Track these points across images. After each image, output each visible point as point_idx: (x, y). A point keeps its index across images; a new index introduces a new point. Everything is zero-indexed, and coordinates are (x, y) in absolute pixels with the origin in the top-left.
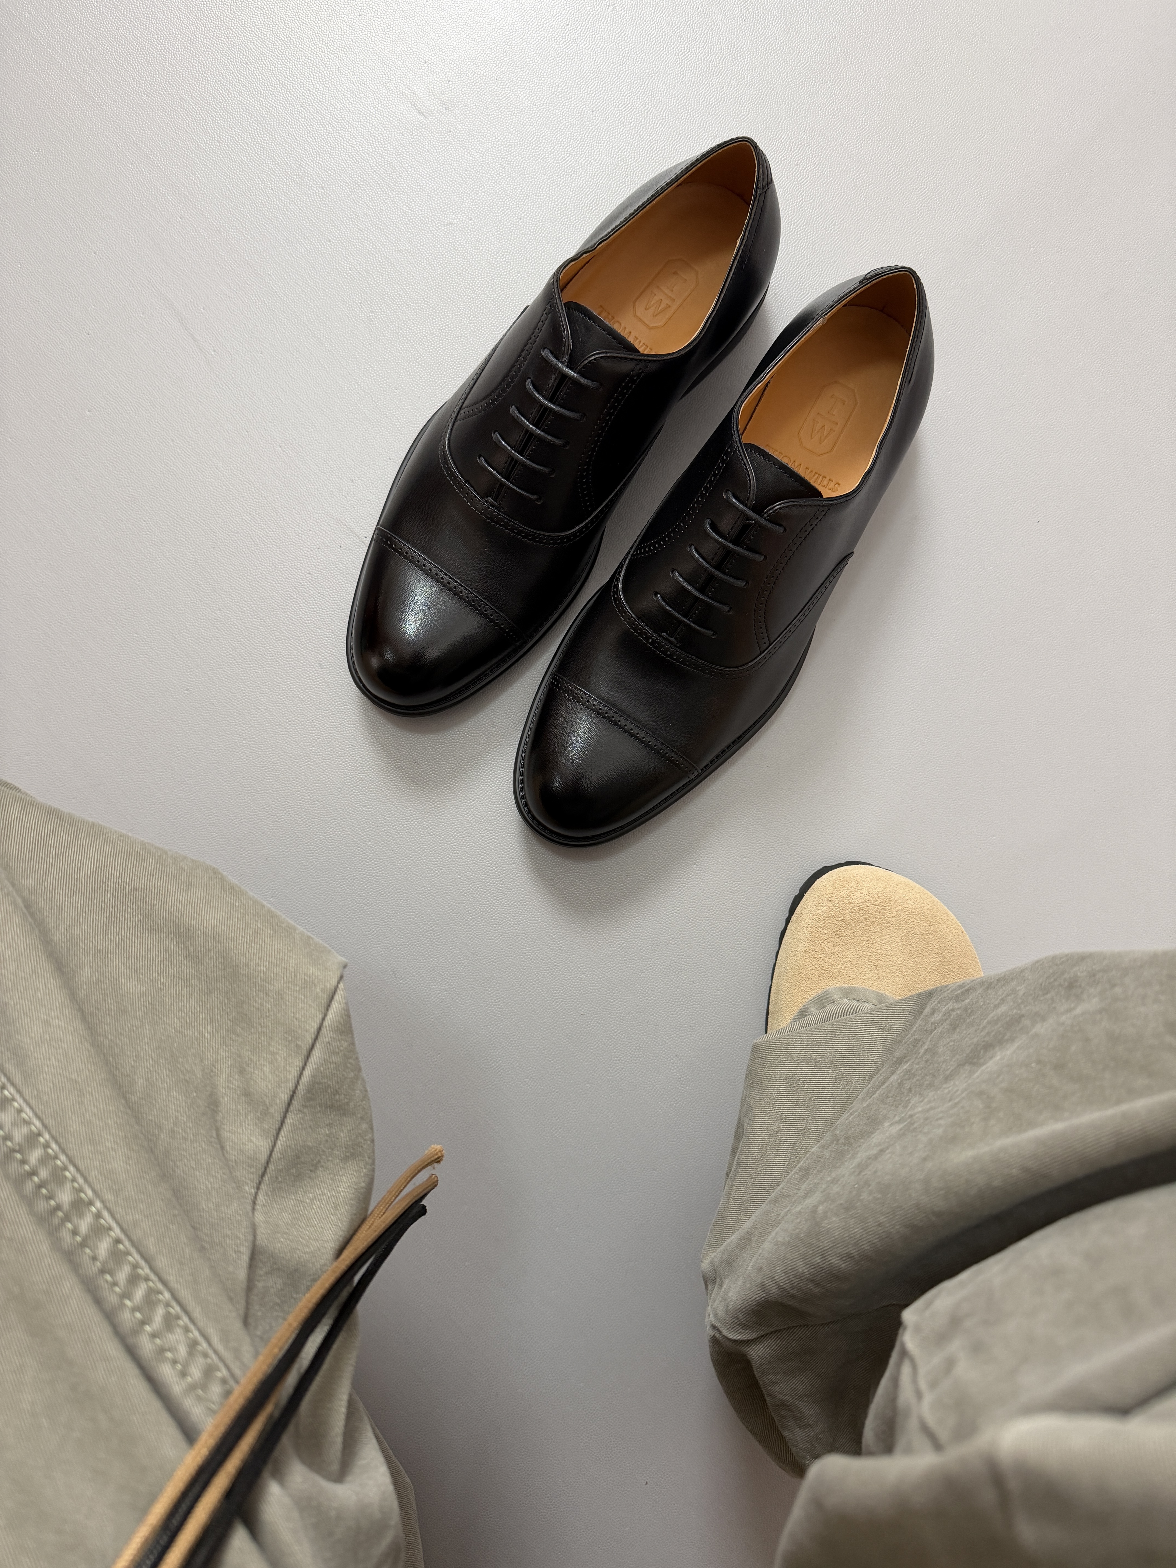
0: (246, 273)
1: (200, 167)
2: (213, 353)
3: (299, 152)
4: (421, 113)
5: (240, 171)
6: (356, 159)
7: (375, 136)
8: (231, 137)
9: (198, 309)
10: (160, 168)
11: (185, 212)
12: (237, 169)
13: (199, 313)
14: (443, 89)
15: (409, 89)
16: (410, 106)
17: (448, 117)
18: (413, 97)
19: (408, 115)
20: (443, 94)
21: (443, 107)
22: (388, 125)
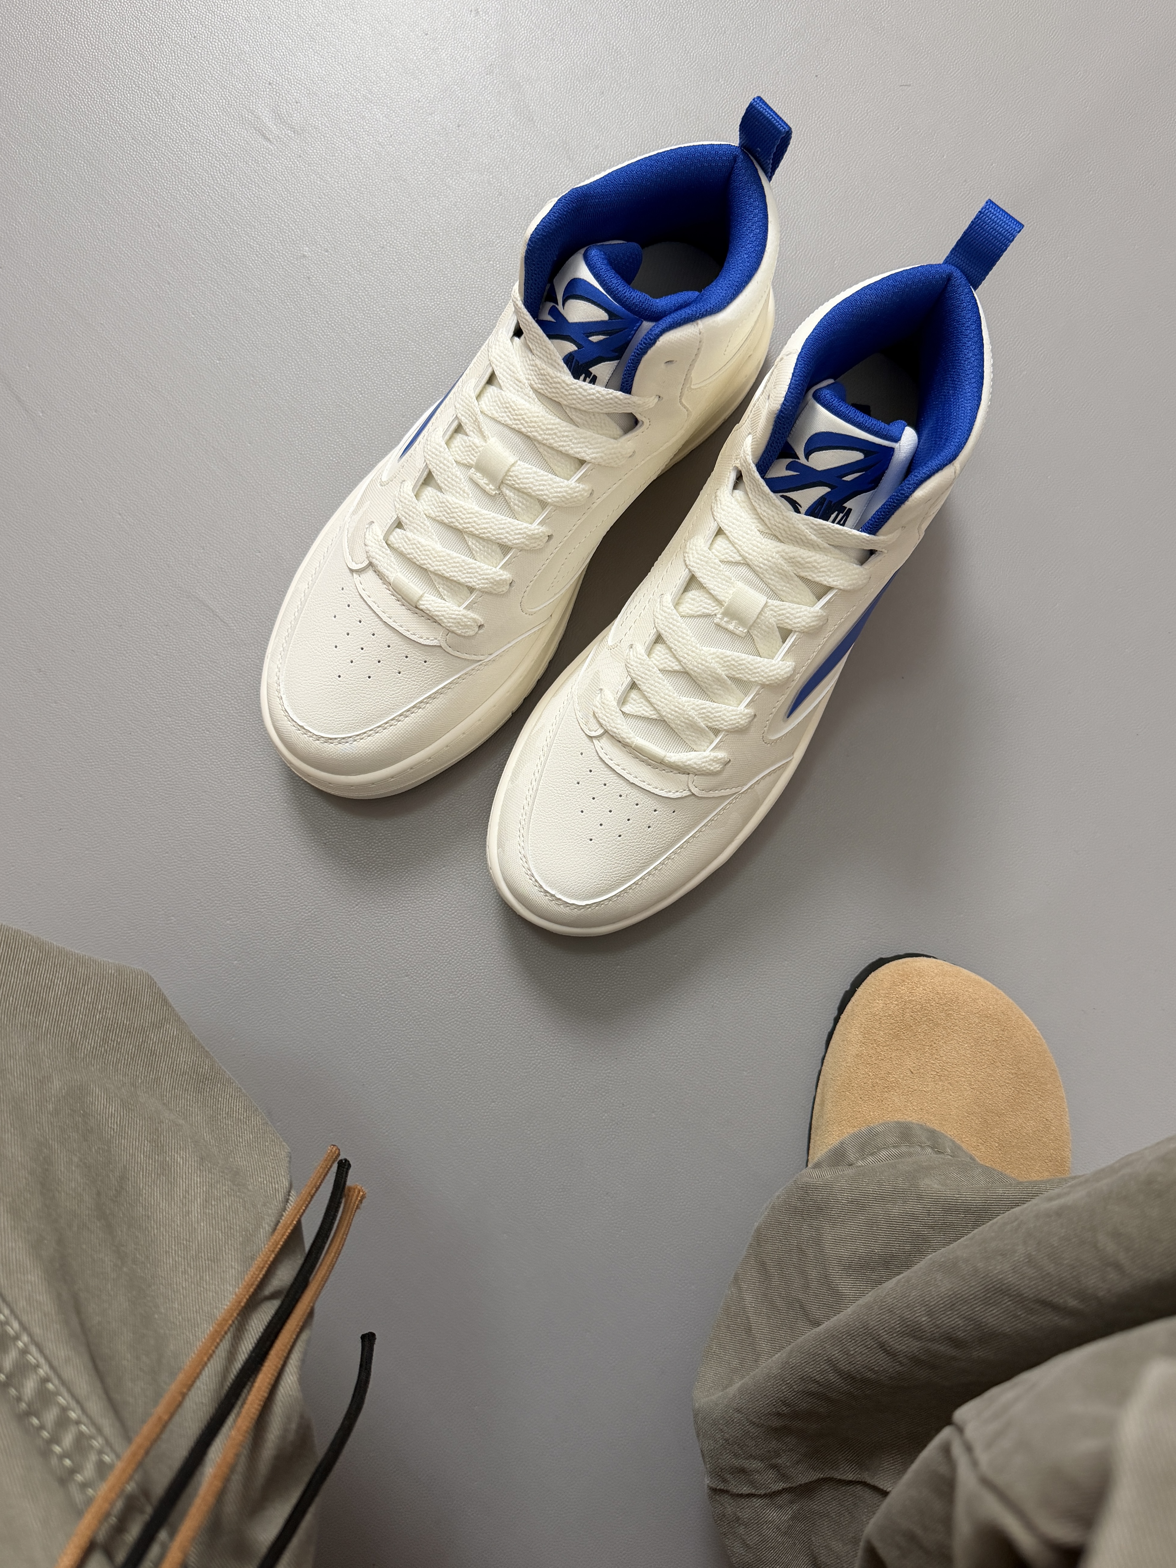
6: (196, 193)
9: (23, 367)
13: (25, 371)
14: (291, 111)
15: (253, 114)
16: (255, 131)
17: (298, 141)
18: (257, 122)
19: (252, 142)
20: (291, 117)
21: (291, 131)
22: (230, 153)
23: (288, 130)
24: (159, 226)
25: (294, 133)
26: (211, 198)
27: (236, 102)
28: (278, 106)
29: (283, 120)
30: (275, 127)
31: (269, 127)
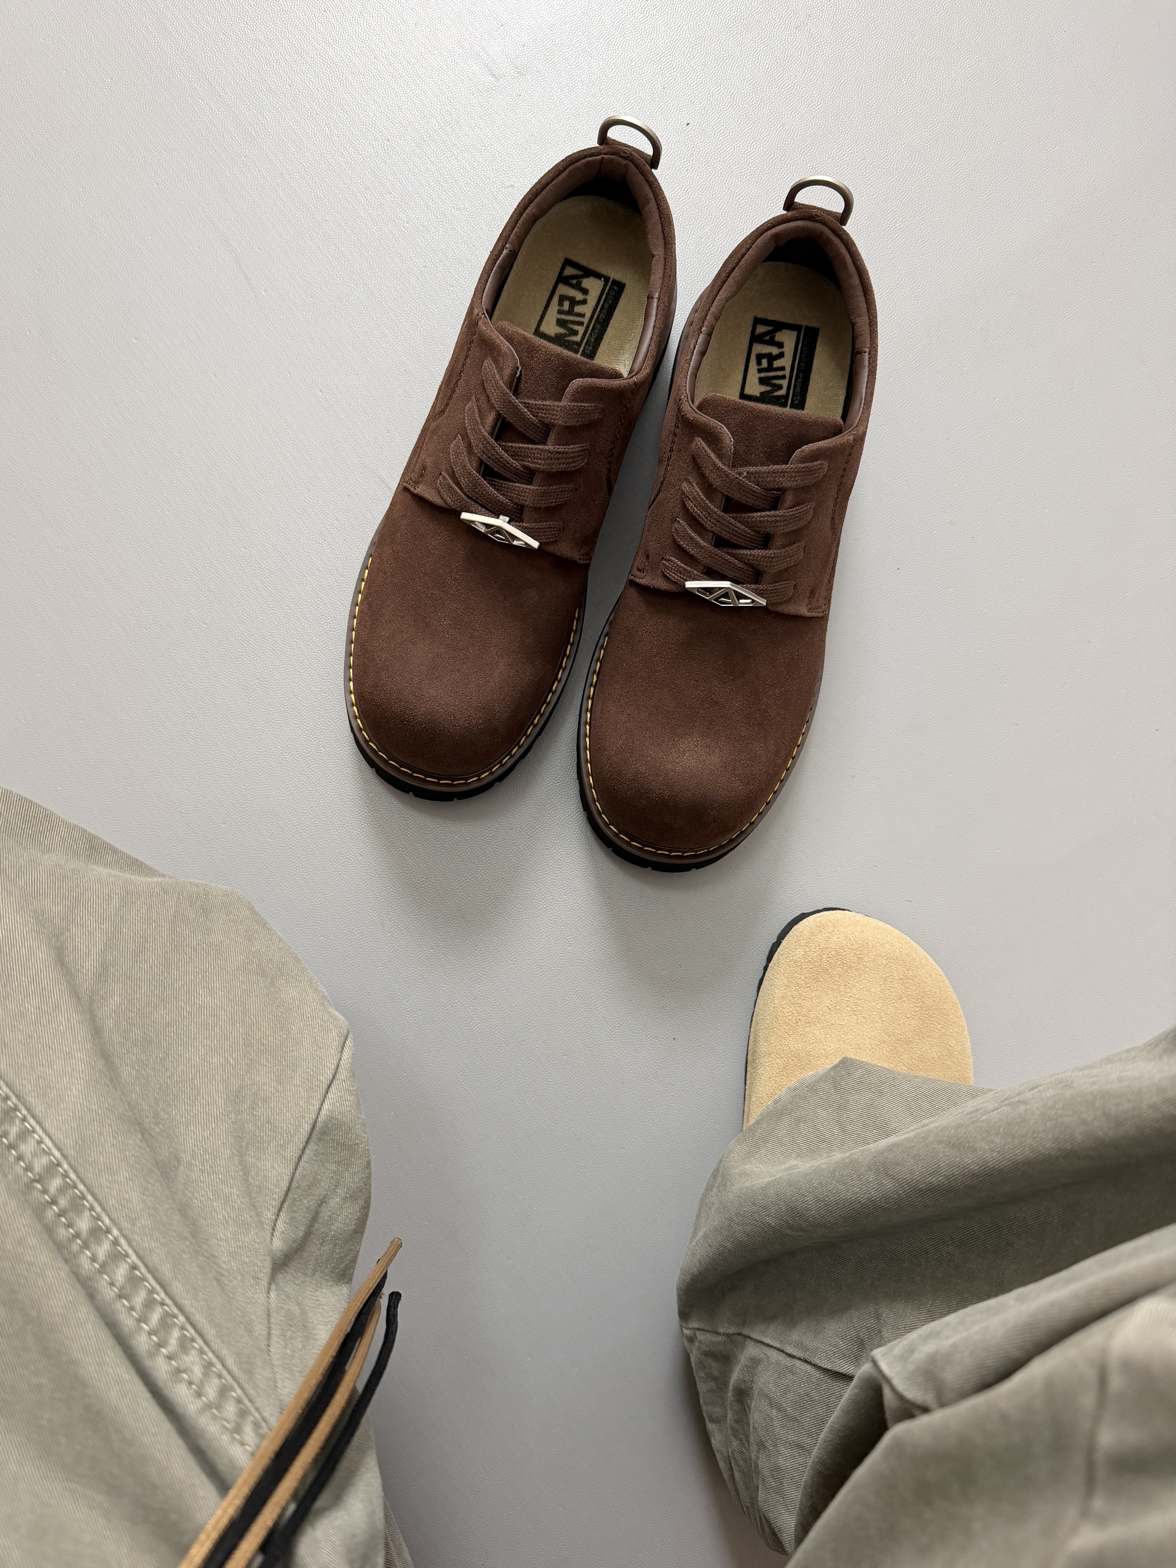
0: (303, 217)
1: (269, 109)
2: (263, 293)
3: (368, 102)
4: (494, 75)
5: (308, 116)
6: (424, 114)
7: (445, 94)
8: (302, 81)
9: (253, 248)
10: (230, 106)
11: (249, 152)
12: (306, 114)
13: (254, 252)
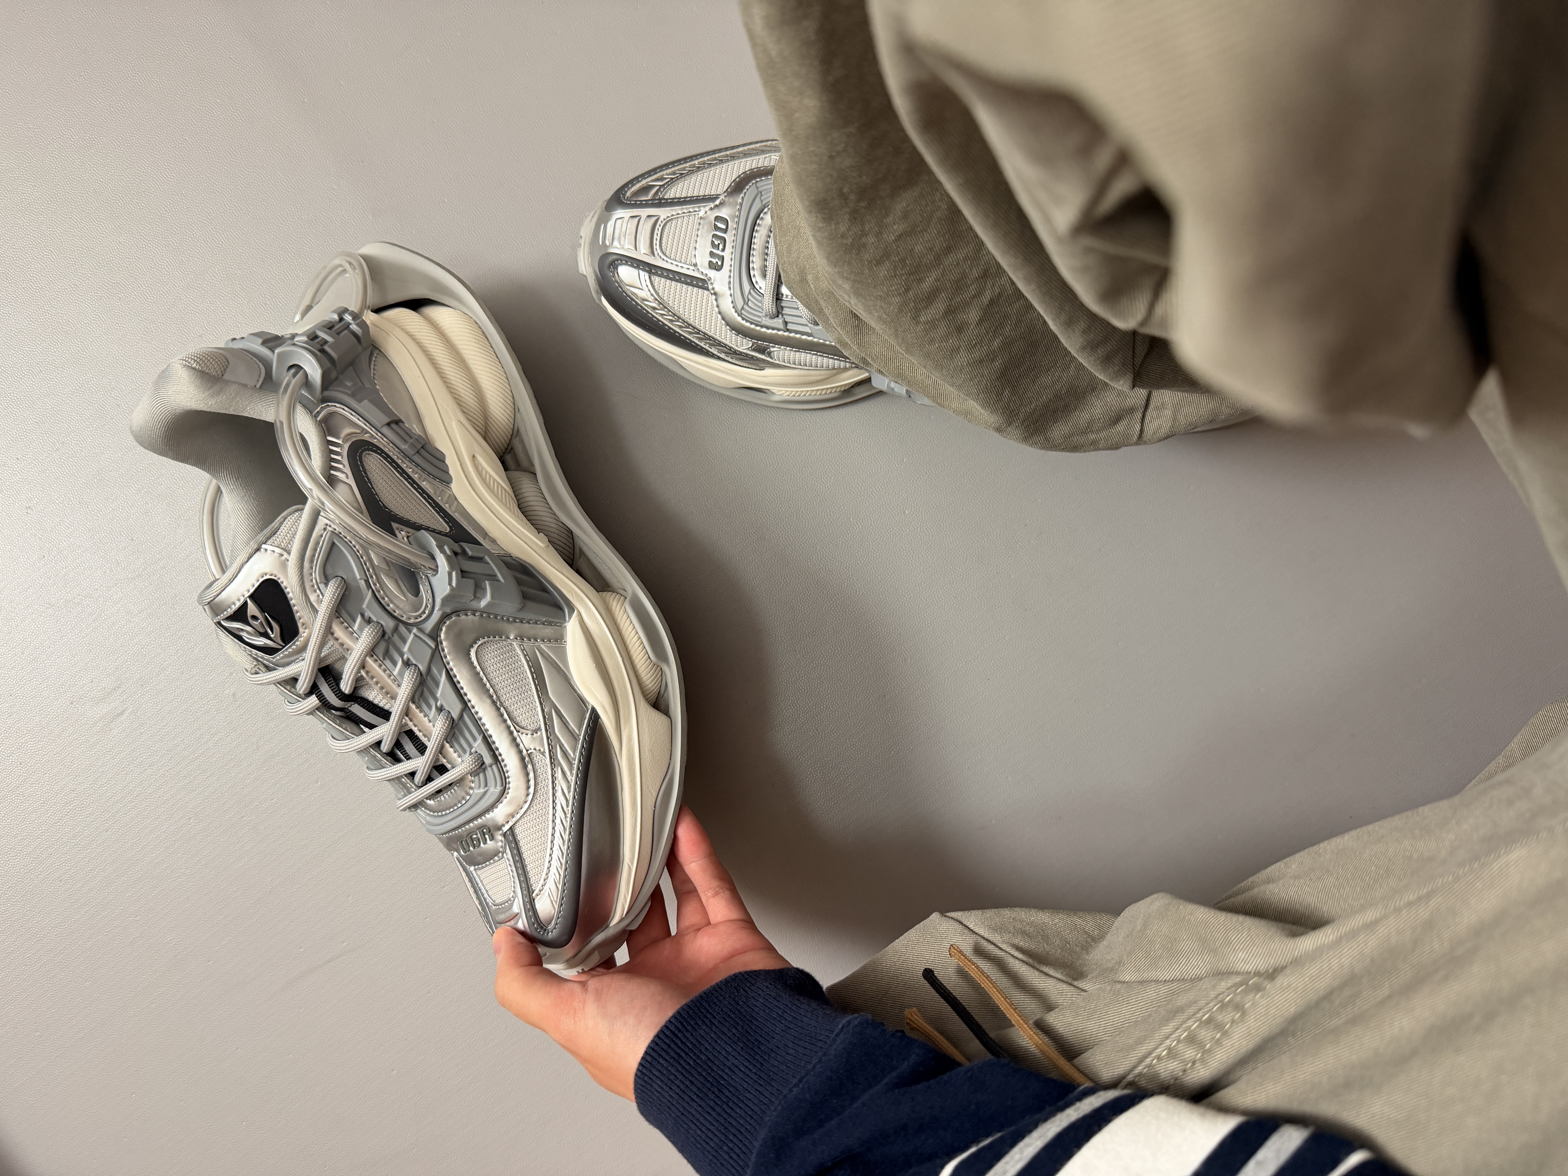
2: (345, 944)
9: (301, 954)
13: (305, 953)
14: (99, 688)
15: (98, 722)
16: (114, 723)
17: (128, 686)
18: (105, 719)
19: (124, 726)
20: (105, 689)
21: (118, 690)
22: (131, 747)
23: (116, 693)
24: (190, 818)
25: (120, 688)
26: (169, 769)
27: (85, 735)
28: (93, 698)
29: (107, 696)
30: (112, 704)
31: (112, 709)
